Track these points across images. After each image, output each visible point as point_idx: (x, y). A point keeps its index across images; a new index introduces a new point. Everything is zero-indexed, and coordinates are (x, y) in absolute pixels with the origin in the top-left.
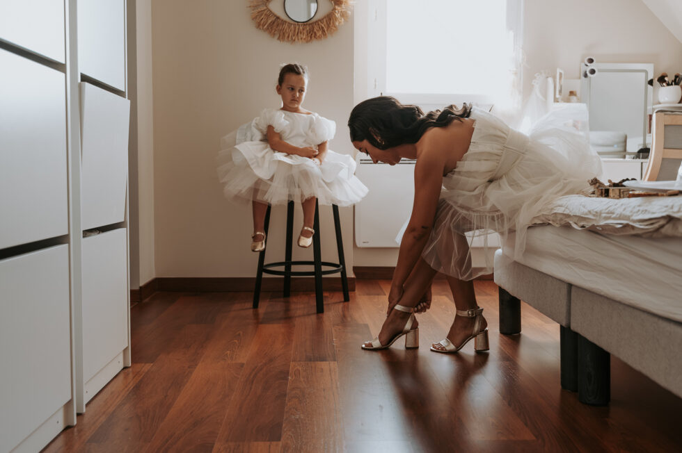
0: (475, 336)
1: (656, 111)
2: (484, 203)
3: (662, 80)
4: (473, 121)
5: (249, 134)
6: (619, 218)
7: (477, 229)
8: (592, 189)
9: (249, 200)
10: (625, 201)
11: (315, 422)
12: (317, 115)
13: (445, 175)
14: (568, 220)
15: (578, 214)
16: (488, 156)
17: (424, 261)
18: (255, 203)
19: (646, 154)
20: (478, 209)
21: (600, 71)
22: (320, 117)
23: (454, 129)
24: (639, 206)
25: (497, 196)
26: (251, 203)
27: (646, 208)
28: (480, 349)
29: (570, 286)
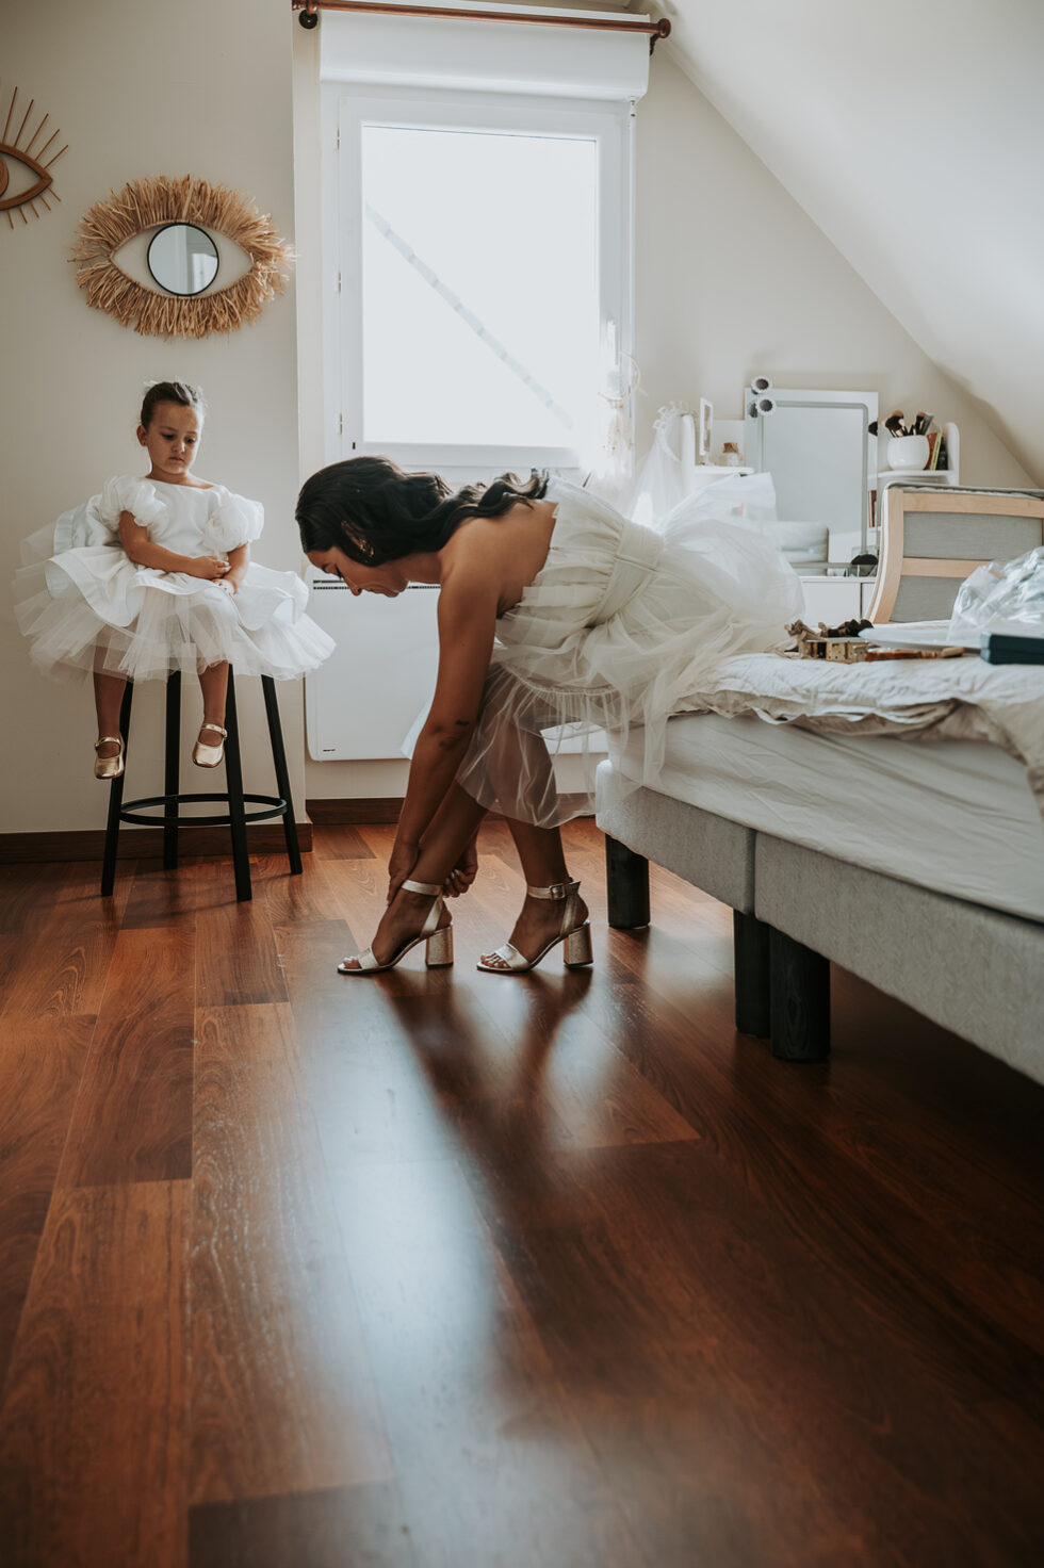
0: (564, 936)
1: (888, 485)
2: (581, 670)
3: (893, 423)
4: (554, 506)
5: (81, 533)
6: (855, 703)
7: (567, 722)
8: (794, 641)
9: (86, 672)
10: (863, 667)
11: (259, 1133)
12: (223, 489)
13: (500, 616)
14: (750, 705)
15: (770, 695)
16: (586, 575)
17: (461, 792)
18: (99, 679)
19: (867, 567)
20: (571, 683)
21: (781, 404)
22: (230, 494)
23: (516, 522)
24: (893, 678)
25: (604, 657)
26: (90, 680)
27: (907, 684)
28: (573, 961)
29: (753, 833)
